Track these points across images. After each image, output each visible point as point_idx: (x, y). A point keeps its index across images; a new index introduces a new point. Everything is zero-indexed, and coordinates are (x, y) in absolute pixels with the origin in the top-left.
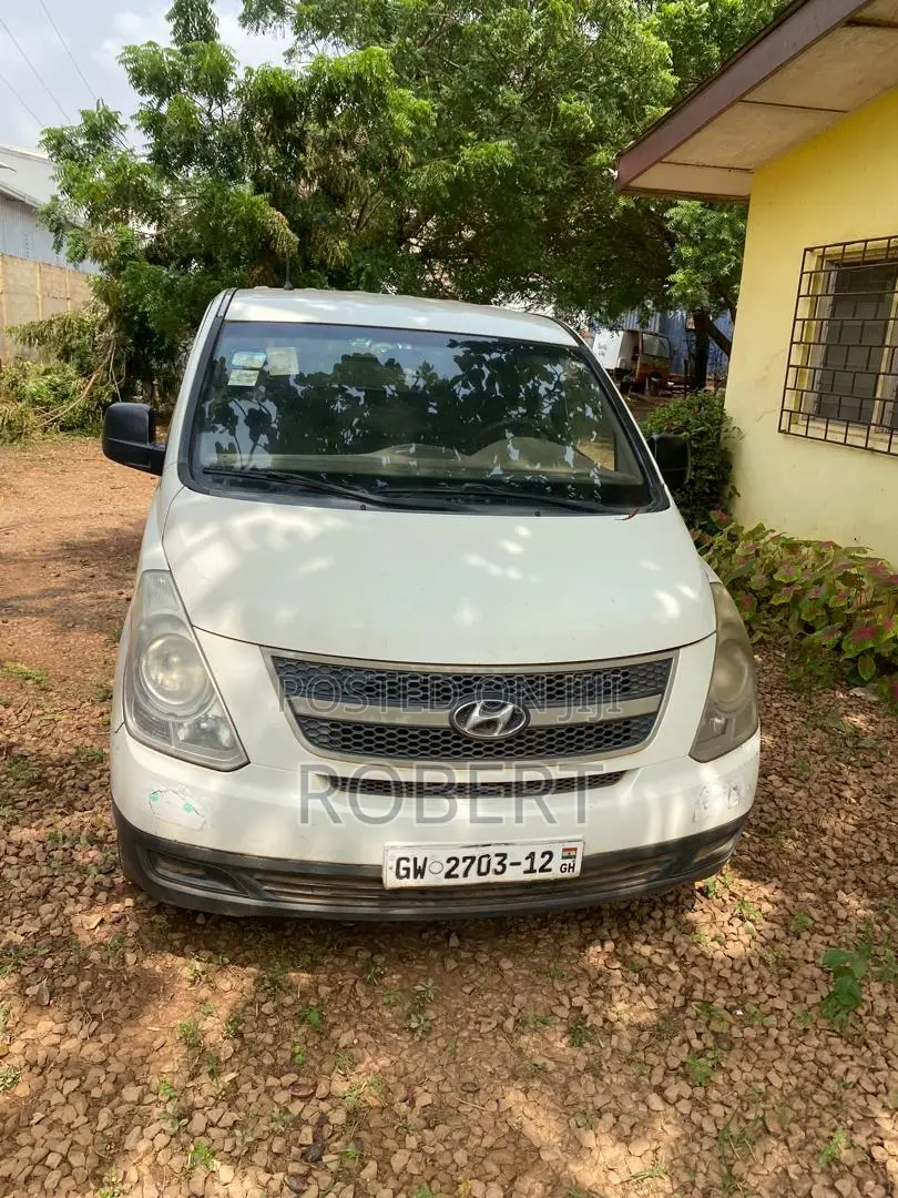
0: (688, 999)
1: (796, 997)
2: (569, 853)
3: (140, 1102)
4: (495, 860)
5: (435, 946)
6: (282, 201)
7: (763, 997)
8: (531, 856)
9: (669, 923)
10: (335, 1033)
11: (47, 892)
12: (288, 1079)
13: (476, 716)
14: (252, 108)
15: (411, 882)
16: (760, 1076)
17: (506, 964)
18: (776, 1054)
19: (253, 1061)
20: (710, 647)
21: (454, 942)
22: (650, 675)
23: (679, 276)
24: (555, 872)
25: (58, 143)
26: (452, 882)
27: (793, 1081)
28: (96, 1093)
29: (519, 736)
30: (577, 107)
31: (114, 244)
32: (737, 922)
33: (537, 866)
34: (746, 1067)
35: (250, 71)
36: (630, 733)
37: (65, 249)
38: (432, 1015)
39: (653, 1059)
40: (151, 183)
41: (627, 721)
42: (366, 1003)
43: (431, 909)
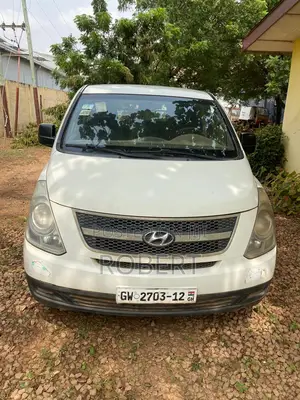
0: (243, 354)
1: (289, 357)
2: (191, 294)
3: (21, 379)
4: (160, 295)
5: (146, 326)
6: (129, 64)
7: (276, 356)
8: (175, 294)
9: (240, 322)
10: (101, 357)
11: (10, 296)
12: (77, 375)
13: (154, 238)
14: (118, 34)
15: (127, 301)
16: (270, 391)
17: (171, 335)
18: (278, 382)
19: (67, 367)
20: (254, 213)
21: (153, 324)
22: (228, 223)
23: (270, 84)
24: (186, 300)
25: (55, 49)
26: (143, 302)
27: (284, 394)
28: (7, 374)
29: (170, 245)
30: (233, 27)
31: (74, 81)
32: (268, 324)
33: (178, 298)
34: (265, 386)
35: (117, 21)
36: (218, 246)
37: (59, 84)
38: (138, 353)
39: (225, 379)
40: (84, 60)
41: (217, 241)
42: (115, 346)
43: (136, 312)
